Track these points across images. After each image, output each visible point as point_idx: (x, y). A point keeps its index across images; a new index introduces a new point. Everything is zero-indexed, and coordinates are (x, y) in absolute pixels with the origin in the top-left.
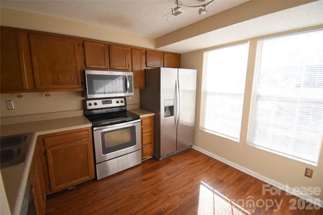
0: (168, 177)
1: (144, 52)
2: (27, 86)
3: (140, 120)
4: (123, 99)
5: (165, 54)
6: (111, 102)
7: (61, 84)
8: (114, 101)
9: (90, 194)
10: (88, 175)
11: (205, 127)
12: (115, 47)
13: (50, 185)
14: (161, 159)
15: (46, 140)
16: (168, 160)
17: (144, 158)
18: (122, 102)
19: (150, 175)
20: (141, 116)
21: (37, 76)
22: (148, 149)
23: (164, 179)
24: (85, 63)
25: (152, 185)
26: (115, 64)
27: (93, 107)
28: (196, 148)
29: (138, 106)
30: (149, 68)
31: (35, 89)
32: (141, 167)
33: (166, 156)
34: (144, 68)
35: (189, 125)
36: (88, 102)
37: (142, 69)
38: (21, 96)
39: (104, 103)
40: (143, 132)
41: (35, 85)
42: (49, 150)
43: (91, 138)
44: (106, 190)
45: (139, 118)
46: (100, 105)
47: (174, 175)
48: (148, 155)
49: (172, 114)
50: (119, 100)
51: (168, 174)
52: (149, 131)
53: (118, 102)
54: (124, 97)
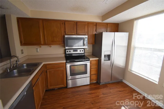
0: (102, 96)
1: (95, 24)
2: (42, 43)
3: (89, 61)
4: (83, 50)
5: (108, 24)
6: (77, 51)
7: (55, 42)
8: (79, 50)
9: (63, 94)
10: (63, 84)
11: (133, 70)
12: (79, 23)
13: (48, 86)
14: (101, 84)
15: (47, 66)
16: (105, 86)
17: (91, 81)
18: (82, 51)
19: (93, 92)
20: (91, 59)
21: (46, 38)
22: (94, 77)
23: (100, 96)
24: (65, 32)
25: (92, 98)
26: (79, 32)
27: (69, 53)
28: (125, 81)
29: (91, 54)
30: (98, 33)
31: (45, 44)
32: (89, 86)
33: (104, 83)
34: (95, 33)
35: (121, 67)
36: (67, 50)
37: (94, 34)
38: (41, 47)
39: (74, 51)
40: (91, 68)
41: (45, 42)
42: (48, 71)
43: (65, 68)
44: (70, 93)
45: (89, 60)
46: (72, 52)
47: (106, 95)
48: (94, 80)
49: (109, 59)
50: (81, 50)
51: (103, 94)
52: (95, 67)
53: (80, 51)
54: (84, 49)
